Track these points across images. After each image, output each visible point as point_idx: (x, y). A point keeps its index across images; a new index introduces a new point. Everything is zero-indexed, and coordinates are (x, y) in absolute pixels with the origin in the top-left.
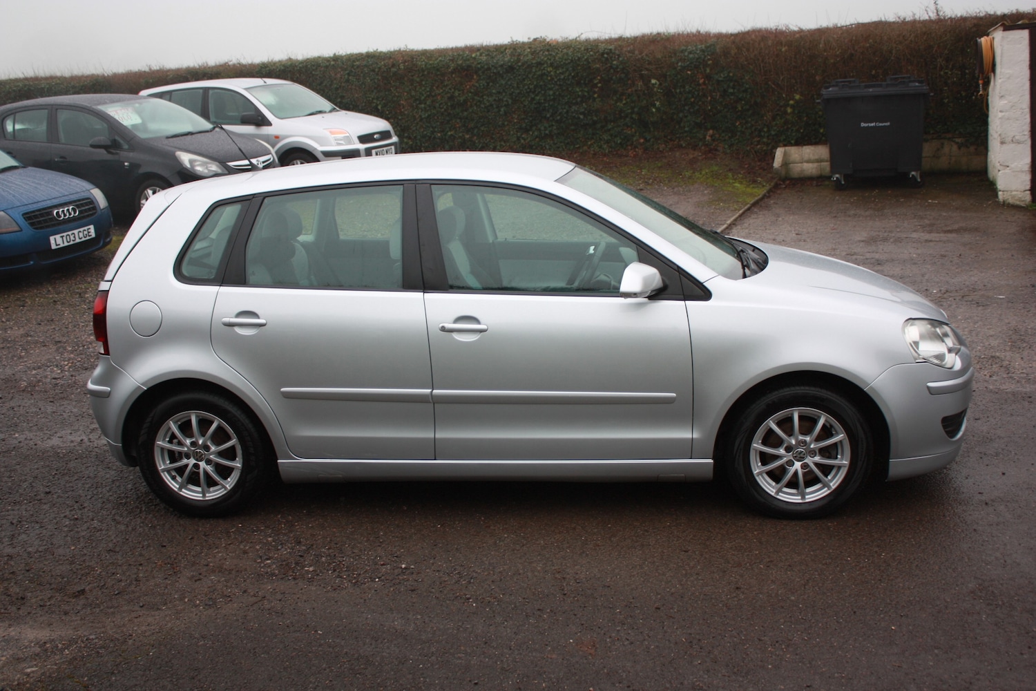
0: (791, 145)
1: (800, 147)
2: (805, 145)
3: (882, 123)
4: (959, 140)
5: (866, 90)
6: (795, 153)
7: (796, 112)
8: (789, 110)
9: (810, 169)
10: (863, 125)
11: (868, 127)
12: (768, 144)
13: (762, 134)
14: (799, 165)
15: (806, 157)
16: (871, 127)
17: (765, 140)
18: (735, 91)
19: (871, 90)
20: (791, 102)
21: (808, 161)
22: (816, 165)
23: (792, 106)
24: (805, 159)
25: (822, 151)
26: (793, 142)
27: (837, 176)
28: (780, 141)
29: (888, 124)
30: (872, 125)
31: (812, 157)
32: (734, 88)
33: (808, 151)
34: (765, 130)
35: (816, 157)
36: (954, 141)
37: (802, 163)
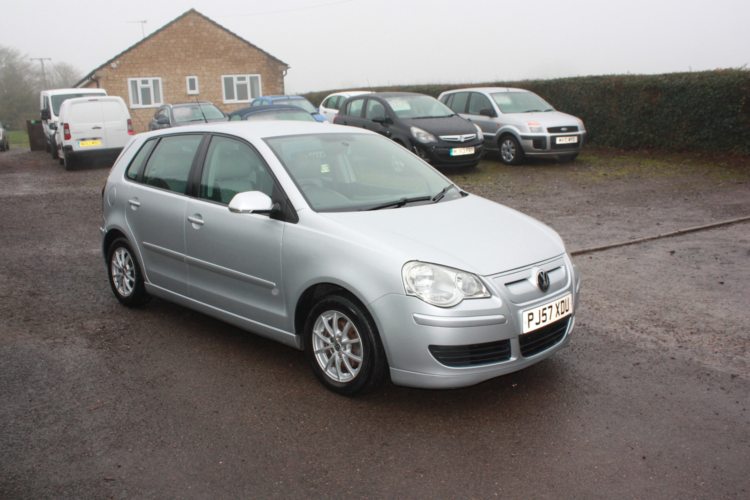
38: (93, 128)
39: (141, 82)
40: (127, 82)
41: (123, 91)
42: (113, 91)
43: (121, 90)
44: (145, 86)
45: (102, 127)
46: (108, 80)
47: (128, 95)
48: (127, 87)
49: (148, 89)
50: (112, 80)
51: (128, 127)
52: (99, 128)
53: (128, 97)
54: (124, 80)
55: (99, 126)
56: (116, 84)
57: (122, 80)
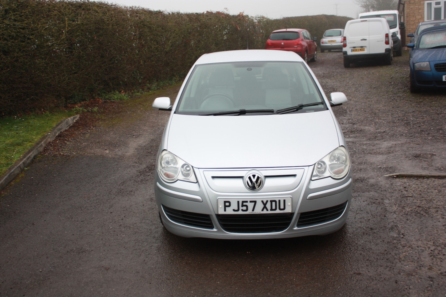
38: (361, 40)
39: (434, 4)
40: (424, 4)
41: (420, 11)
42: (413, 11)
43: (419, 10)
44: (438, 6)
45: (368, 39)
46: (410, 3)
47: (424, 13)
48: (424, 8)
49: (440, 9)
50: (413, 3)
51: (386, 39)
52: (365, 40)
53: (424, 15)
54: (422, 3)
55: (365, 39)
56: (416, 6)
57: (420, 3)
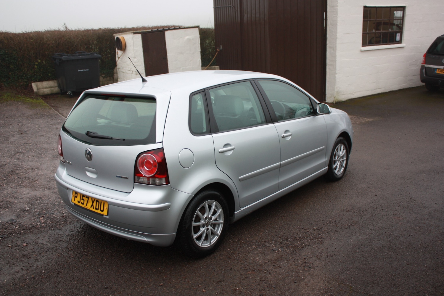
0: (37, 81)
1: (42, 82)
2: (44, 81)
3: (86, 69)
4: (104, 75)
5: (79, 57)
6: (40, 84)
7: (38, 67)
8: (36, 67)
9: (47, 91)
10: (79, 71)
11: (81, 71)
12: (26, 82)
13: (23, 78)
14: (42, 90)
15: (45, 86)
16: (82, 71)
17: (25, 80)
18: (9, 59)
19: (80, 57)
20: (36, 63)
21: (46, 88)
22: (49, 89)
23: (37, 65)
24: (45, 87)
25: (51, 83)
26: (38, 80)
27: (70, 92)
28: (32, 80)
29: (88, 70)
30: (82, 70)
31: (47, 86)
32: (8, 58)
33: (45, 84)
34: (24, 76)
35: (49, 86)
36: (102, 76)
37: (43, 89)
